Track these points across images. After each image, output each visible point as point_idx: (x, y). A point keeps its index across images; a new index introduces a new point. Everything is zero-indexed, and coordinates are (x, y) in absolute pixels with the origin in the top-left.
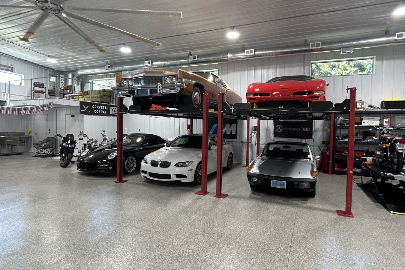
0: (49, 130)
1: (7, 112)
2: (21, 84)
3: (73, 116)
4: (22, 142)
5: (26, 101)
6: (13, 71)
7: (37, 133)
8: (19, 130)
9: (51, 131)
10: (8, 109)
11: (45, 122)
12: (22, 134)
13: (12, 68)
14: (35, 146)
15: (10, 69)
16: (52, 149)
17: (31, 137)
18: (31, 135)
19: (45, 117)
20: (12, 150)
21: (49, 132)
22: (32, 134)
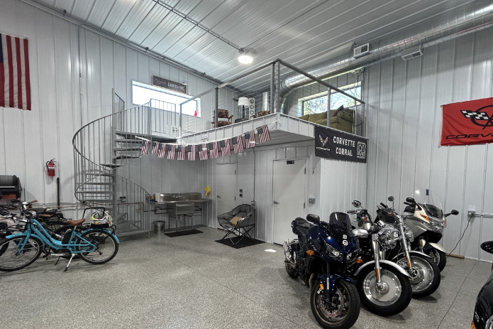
0: (241, 191)
1: (176, 156)
2: (196, 114)
3: (289, 162)
4: (197, 208)
5: (206, 135)
6: (185, 93)
7: (220, 195)
8: (193, 189)
9: (243, 194)
10: (178, 150)
11: (234, 177)
12: (197, 196)
13: (185, 87)
14: (221, 221)
15: (182, 88)
16: (247, 229)
17: (210, 202)
18: (210, 198)
19: (233, 167)
20: (184, 222)
21: (241, 195)
22: (213, 197)
